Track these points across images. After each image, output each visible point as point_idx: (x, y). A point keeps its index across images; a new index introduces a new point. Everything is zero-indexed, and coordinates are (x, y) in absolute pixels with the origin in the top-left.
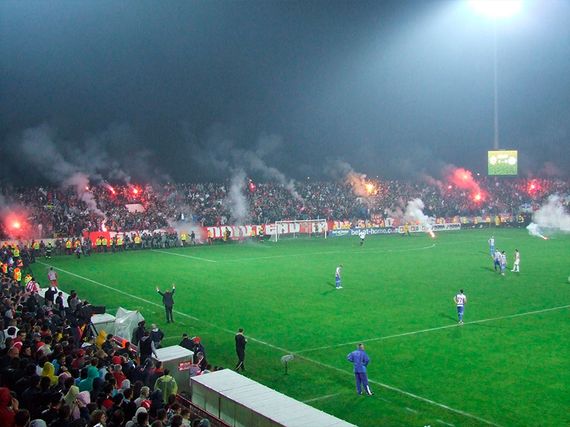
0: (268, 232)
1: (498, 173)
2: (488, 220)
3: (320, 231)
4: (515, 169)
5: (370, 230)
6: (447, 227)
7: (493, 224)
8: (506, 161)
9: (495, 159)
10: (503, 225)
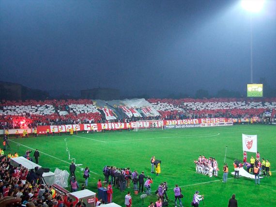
0: (132, 126)
1: (253, 96)
2: (247, 120)
3: (160, 126)
4: (262, 94)
5: (185, 125)
6: (225, 124)
7: (250, 122)
8: (257, 90)
9: (251, 89)
10: (254, 123)
